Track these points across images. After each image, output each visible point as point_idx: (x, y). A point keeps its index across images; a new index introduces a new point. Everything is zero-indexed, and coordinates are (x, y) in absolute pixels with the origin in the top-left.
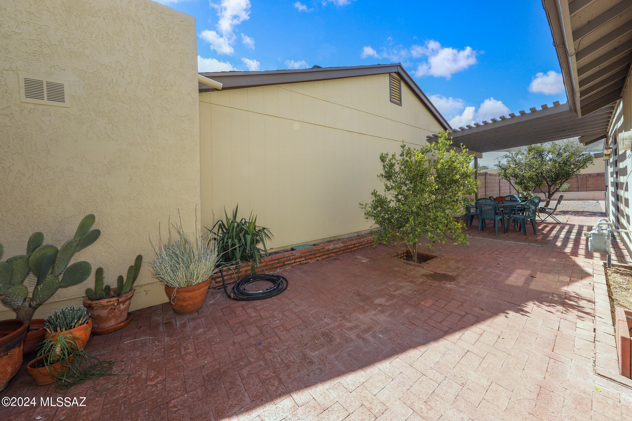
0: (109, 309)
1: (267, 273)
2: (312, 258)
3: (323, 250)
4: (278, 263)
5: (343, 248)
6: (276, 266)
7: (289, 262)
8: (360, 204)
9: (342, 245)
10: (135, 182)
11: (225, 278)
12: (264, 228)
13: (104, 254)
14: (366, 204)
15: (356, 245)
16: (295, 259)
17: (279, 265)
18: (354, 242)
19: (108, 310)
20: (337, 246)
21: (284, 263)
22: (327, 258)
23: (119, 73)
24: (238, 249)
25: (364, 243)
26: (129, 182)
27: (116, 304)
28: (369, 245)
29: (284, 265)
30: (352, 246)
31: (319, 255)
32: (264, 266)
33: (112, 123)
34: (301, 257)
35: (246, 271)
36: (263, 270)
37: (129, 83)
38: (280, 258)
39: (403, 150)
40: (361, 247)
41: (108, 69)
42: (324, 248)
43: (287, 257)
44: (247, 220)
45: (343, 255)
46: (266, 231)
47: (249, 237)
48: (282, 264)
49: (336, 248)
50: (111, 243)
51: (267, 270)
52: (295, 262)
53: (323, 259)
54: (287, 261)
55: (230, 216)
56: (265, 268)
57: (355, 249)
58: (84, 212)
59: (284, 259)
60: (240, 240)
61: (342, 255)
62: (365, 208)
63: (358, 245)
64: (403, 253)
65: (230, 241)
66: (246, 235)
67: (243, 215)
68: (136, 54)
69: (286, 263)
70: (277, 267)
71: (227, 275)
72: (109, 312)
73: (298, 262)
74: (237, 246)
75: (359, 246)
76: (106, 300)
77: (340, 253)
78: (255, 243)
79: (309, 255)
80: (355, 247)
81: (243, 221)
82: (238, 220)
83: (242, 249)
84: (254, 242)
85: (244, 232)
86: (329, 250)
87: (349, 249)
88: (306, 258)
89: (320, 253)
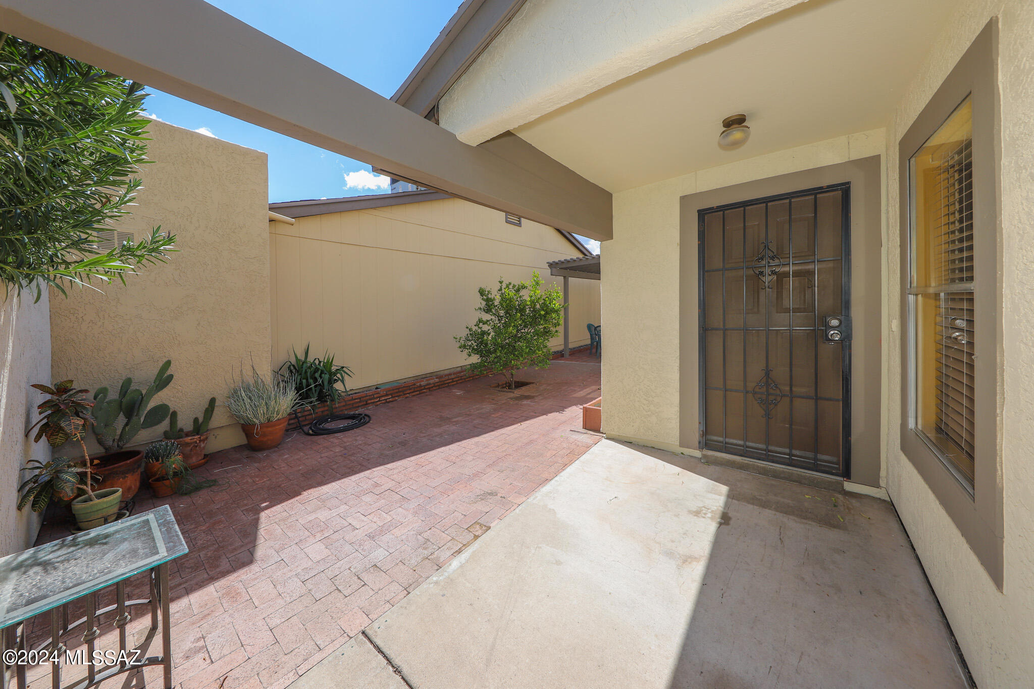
0: (191, 446)
1: (346, 413)
2: (400, 396)
3: (413, 386)
4: (360, 402)
5: (439, 384)
6: (357, 405)
7: (372, 401)
8: (454, 338)
9: (437, 380)
10: (202, 327)
11: (300, 419)
12: (343, 367)
13: (172, 399)
14: (460, 338)
15: (454, 380)
16: (379, 397)
17: (360, 404)
18: (453, 376)
19: (190, 448)
20: (432, 381)
21: (366, 402)
22: (418, 395)
23: (187, 219)
24: (313, 389)
25: (465, 377)
26: (196, 327)
27: (198, 442)
28: (471, 378)
29: (367, 404)
30: (451, 381)
31: (408, 392)
32: (344, 406)
33: (179, 269)
34: (387, 395)
35: (322, 412)
36: (342, 411)
37: (196, 227)
38: (363, 397)
39: (501, 285)
40: (460, 381)
41: (176, 214)
42: (414, 385)
43: (370, 396)
44: (321, 359)
45: (439, 390)
46: (344, 369)
47: (326, 377)
48: (365, 403)
49: (430, 384)
50: (180, 388)
51: (346, 410)
52: (379, 401)
53: (414, 395)
54: (370, 399)
55: (301, 357)
56: (344, 408)
57: (453, 384)
58: (153, 358)
59: (367, 398)
60: (315, 380)
61: (437, 391)
62: (459, 342)
63: (457, 379)
64: (506, 384)
65: (304, 381)
66: (323, 375)
67: (317, 354)
68: (204, 198)
69: (369, 402)
70: (358, 407)
71: (303, 416)
72: (191, 450)
73: (384, 400)
74: (313, 386)
75: (459, 380)
76: (190, 438)
77: (434, 388)
78: (333, 383)
79: (397, 393)
80: (453, 382)
81: (317, 362)
82: (310, 359)
83: (318, 389)
84: (331, 382)
85: (319, 372)
86: (421, 386)
87: (446, 384)
88: (394, 396)
89: (410, 389)
